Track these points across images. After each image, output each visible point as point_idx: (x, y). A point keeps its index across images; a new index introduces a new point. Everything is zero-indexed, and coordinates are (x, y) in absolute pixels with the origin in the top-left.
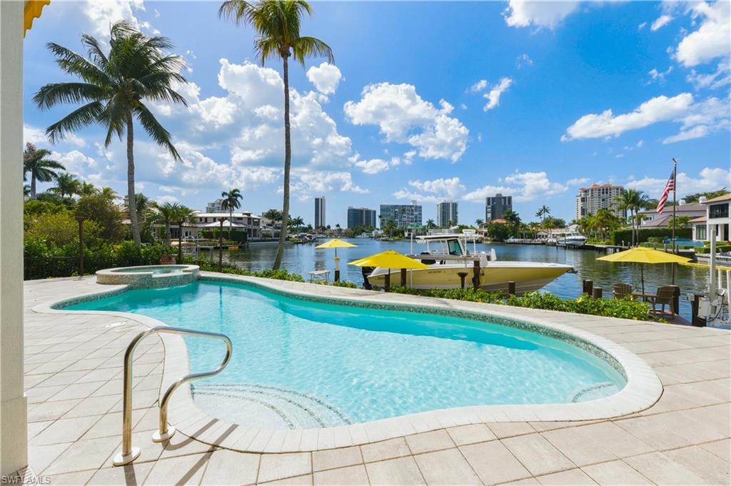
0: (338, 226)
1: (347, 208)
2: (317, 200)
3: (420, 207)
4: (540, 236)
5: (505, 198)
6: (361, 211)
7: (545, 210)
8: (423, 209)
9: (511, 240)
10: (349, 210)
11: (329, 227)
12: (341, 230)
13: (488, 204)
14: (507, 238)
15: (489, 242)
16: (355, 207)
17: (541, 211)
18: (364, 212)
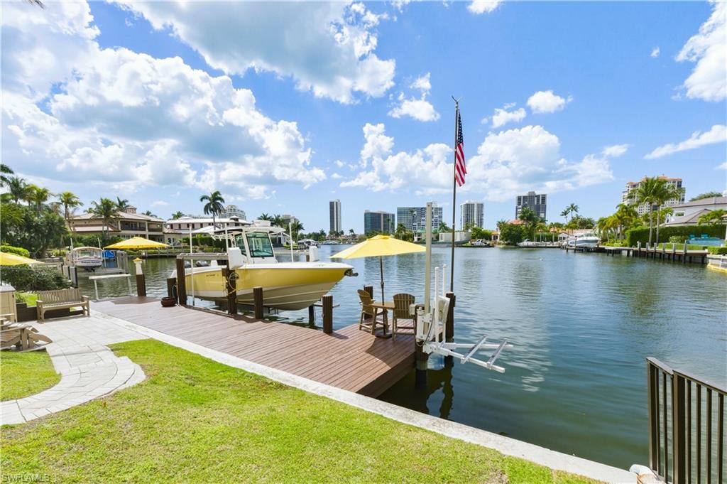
0: (352, 231)
1: (364, 212)
2: (332, 204)
3: (441, 209)
4: (561, 238)
5: (538, 196)
6: (379, 215)
7: (573, 208)
8: (443, 211)
9: (525, 243)
10: (365, 214)
11: (342, 233)
12: (354, 235)
13: (519, 203)
14: (521, 242)
15: (502, 246)
16: (372, 211)
17: (568, 209)
18: (382, 216)
